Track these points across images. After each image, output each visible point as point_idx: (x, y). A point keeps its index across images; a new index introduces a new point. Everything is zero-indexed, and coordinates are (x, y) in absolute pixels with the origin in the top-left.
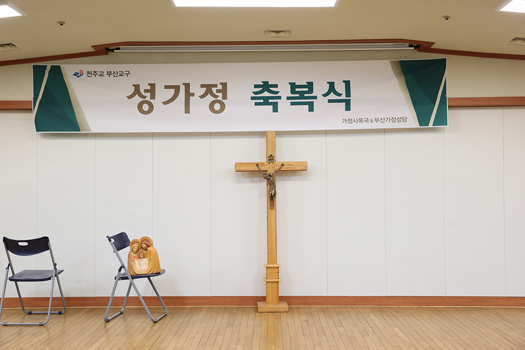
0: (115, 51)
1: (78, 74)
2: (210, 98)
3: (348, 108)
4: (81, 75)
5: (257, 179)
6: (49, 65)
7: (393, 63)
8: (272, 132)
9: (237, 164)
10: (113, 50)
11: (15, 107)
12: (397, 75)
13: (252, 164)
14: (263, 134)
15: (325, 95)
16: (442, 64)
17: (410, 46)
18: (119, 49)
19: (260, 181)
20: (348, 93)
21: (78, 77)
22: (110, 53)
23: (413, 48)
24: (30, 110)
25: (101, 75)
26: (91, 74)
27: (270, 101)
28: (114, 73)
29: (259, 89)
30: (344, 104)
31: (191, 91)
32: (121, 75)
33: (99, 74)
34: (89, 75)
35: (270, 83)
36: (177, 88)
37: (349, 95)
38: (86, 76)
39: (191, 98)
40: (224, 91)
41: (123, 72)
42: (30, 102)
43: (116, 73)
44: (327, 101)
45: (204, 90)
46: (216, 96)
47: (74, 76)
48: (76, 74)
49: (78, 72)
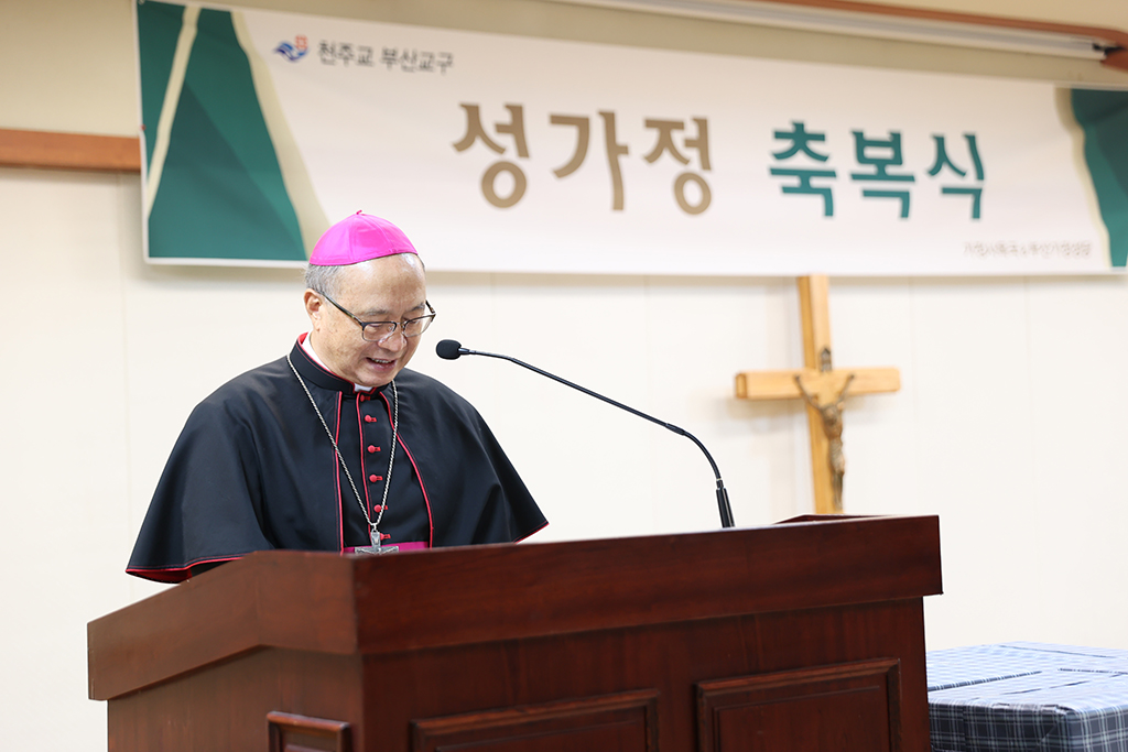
1: (290, 48)
3: (976, 211)
4: (301, 54)
6: (193, 3)
7: (1060, 92)
8: (821, 277)
11: (77, 158)
13: (783, 375)
15: (932, 172)
17: (1097, 48)
21: (292, 59)
25: (364, 61)
26: (333, 51)
27: (816, 182)
28: (405, 56)
29: (786, 145)
30: (968, 200)
31: (621, 139)
32: (425, 67)
33: (357, 53)
34: (328, 57)
35: (810, 128)
36: (582, 124)
37: (980, 175)
38: (318, 59)
39: (623, 160)
40: (701, 143)
41: (431, 56)
42: (130, 144)
43: (410, 55)
44: (937, 191)
45: (653, 136)
46: (685, 161)
47: (279, 56)
48: (283, 49)
49: (292, 42)
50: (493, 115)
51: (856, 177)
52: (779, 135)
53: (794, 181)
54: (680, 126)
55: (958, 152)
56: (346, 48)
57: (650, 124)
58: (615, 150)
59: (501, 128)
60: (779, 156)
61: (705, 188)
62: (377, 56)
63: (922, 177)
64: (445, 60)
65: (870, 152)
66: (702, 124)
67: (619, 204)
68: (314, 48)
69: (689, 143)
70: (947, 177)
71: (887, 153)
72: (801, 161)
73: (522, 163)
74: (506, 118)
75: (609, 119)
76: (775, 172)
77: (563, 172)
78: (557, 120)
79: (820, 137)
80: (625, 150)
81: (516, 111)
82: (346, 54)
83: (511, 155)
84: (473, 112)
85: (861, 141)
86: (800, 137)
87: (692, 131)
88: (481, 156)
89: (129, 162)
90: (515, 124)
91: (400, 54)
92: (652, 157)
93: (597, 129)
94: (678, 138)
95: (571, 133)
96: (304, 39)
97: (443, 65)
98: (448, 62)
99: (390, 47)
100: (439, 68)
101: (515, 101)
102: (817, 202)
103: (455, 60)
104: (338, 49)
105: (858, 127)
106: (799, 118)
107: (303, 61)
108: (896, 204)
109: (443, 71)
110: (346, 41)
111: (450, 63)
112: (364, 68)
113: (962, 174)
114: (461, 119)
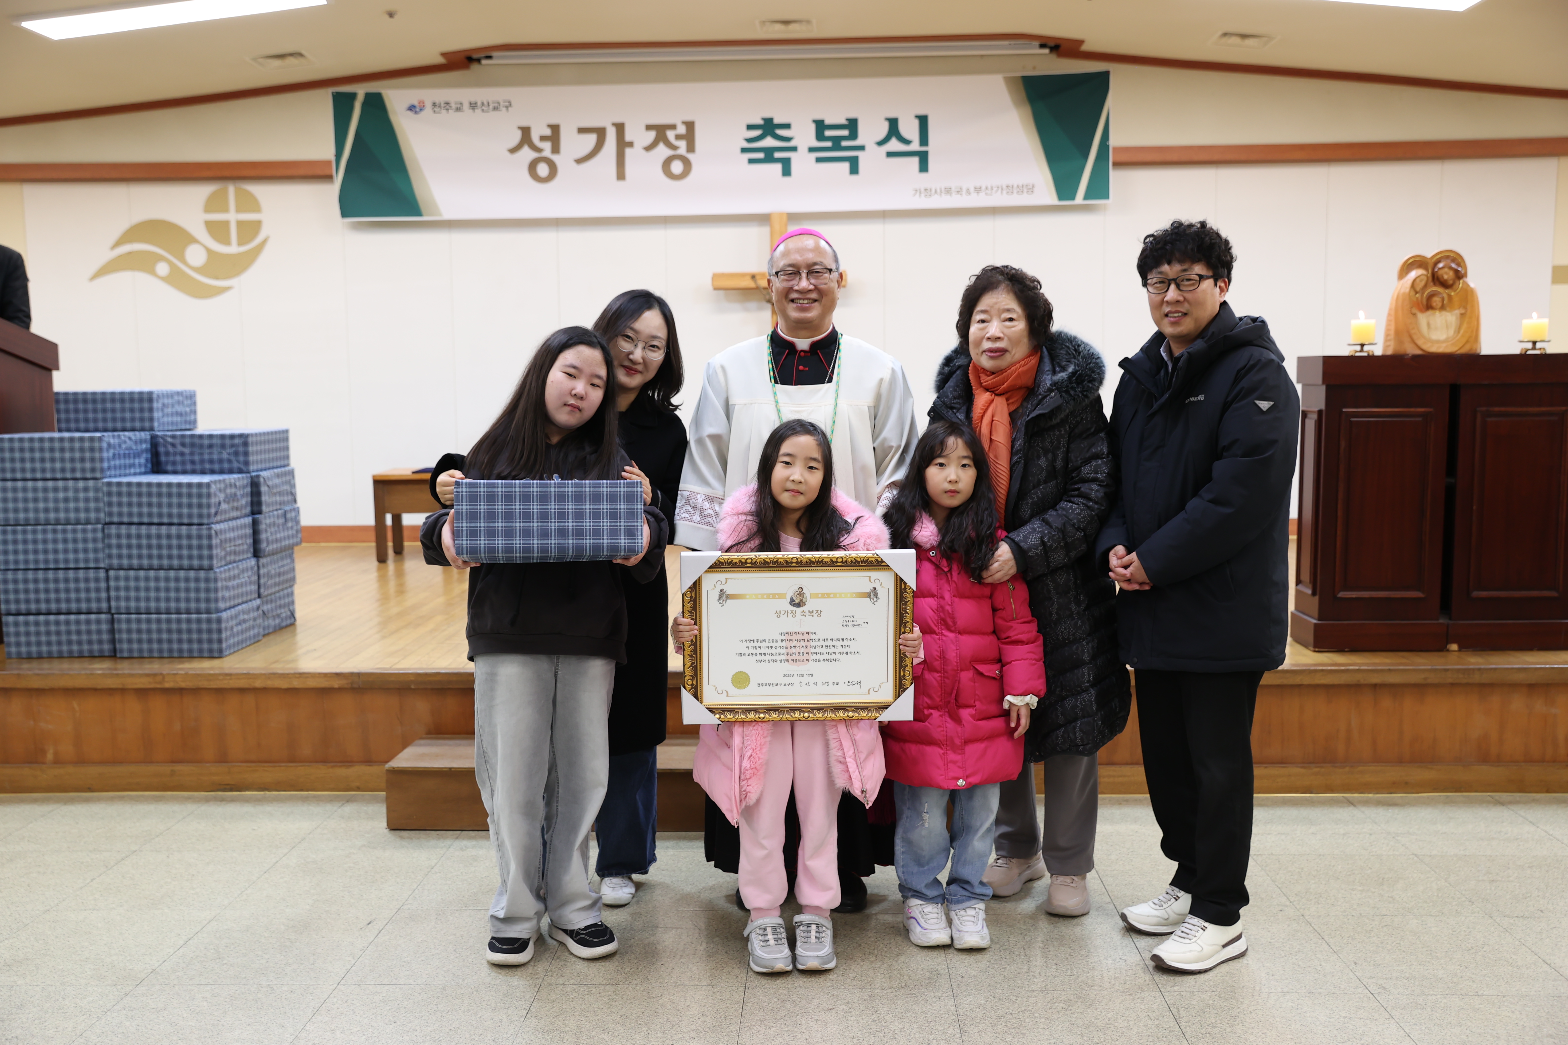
0: (484, 62)
1: (414, 107)
2: (662, 151)
3: (924, 167)
4: (421, 110)
5: (753, 305)
6: (361, 90)
7: (1009, 82)
8: (781, 214)
9: (716, 277)
10: (478, 61)
11: (302, 172)
12: (1017, 104)
13: (743, 275)
14: (764, 219)
15: (881, 143)
16: (1101, 82)
17: (1042, 46)
18: (489, 57)
19: (760, 309)
20: (924, 140)
21: (416, 113)
22: (475, 67)
23: (1047, 51)
24: (328, 178)
25: (458, 110)
26: (440, 106)
27: (777, 155)
28: (483, 104)
29: (757, 133)
30: (915, 160)
31: (628, 138)
32: (496, 109)
33: (454, 106)
34: (436, 109)
35: (777, 121)
36: (601, 133)
37: (925, 142)
38: (431, 111)
39: (628, 151)
40: (688, 136)
41: (498, 103)
42: (328, 163)
43: (485, 103)
44: (884, 155)
45: (652, 135)
46: (675, 148)
47: (409, 112)
48: (411, 108)
49: (416, 103)
50: (539, 130)
51: (812, 150)
52: (750, 127)
53: (761, 155)
54: (673, 127)
55: (909, 129)
56: (447, 103)
57: (649, 128)
58: (623, 144)
59: (543, 138)
60: (749, 140)
61: (687, 164)
62: (466, 106)
63: (871, 147)
64: (507, 104)
65: (828, 133)
66: (690, 126)
67: (621, 175)
68: (428, 105)
69: (678, 137)
70: (894, 145)
71: (845, 133)
72: (767, 142)
73: (555, 158)
74: (548, 132)
75: (620, 128)
76: (744, 150)
77: (579, 161)
78: (582, 131)
79: (787, 126)
80: (631, 144)
81: (555, 129)
82: (448, 107)
83: (547, 153)
84: (526, 132)
85: (820, 126)
86: (769, 127)
87: (682, 130)
88: (527, 154)
89: (327, 172)
90: (554, 135)
91: (479, 104)
92: (648, 148)
93: (611, 133)
94: (671, 135)
95: (592, 138)
96: (423, 103)
97: (507, 107)
98: (509, 105)
99: (473, 100)
100: (504, 109)
101: (554, 122)
102: (778, 167)
103: (512, 103)
104: (442, 105)
105: (819, 117)
106: (767, 115)
107: (423, 114)
108: (846, 166)
109: (508, 110)
110: (447, 99)
111: (510, 105)
112: (458, 114)
114: (517, 136)
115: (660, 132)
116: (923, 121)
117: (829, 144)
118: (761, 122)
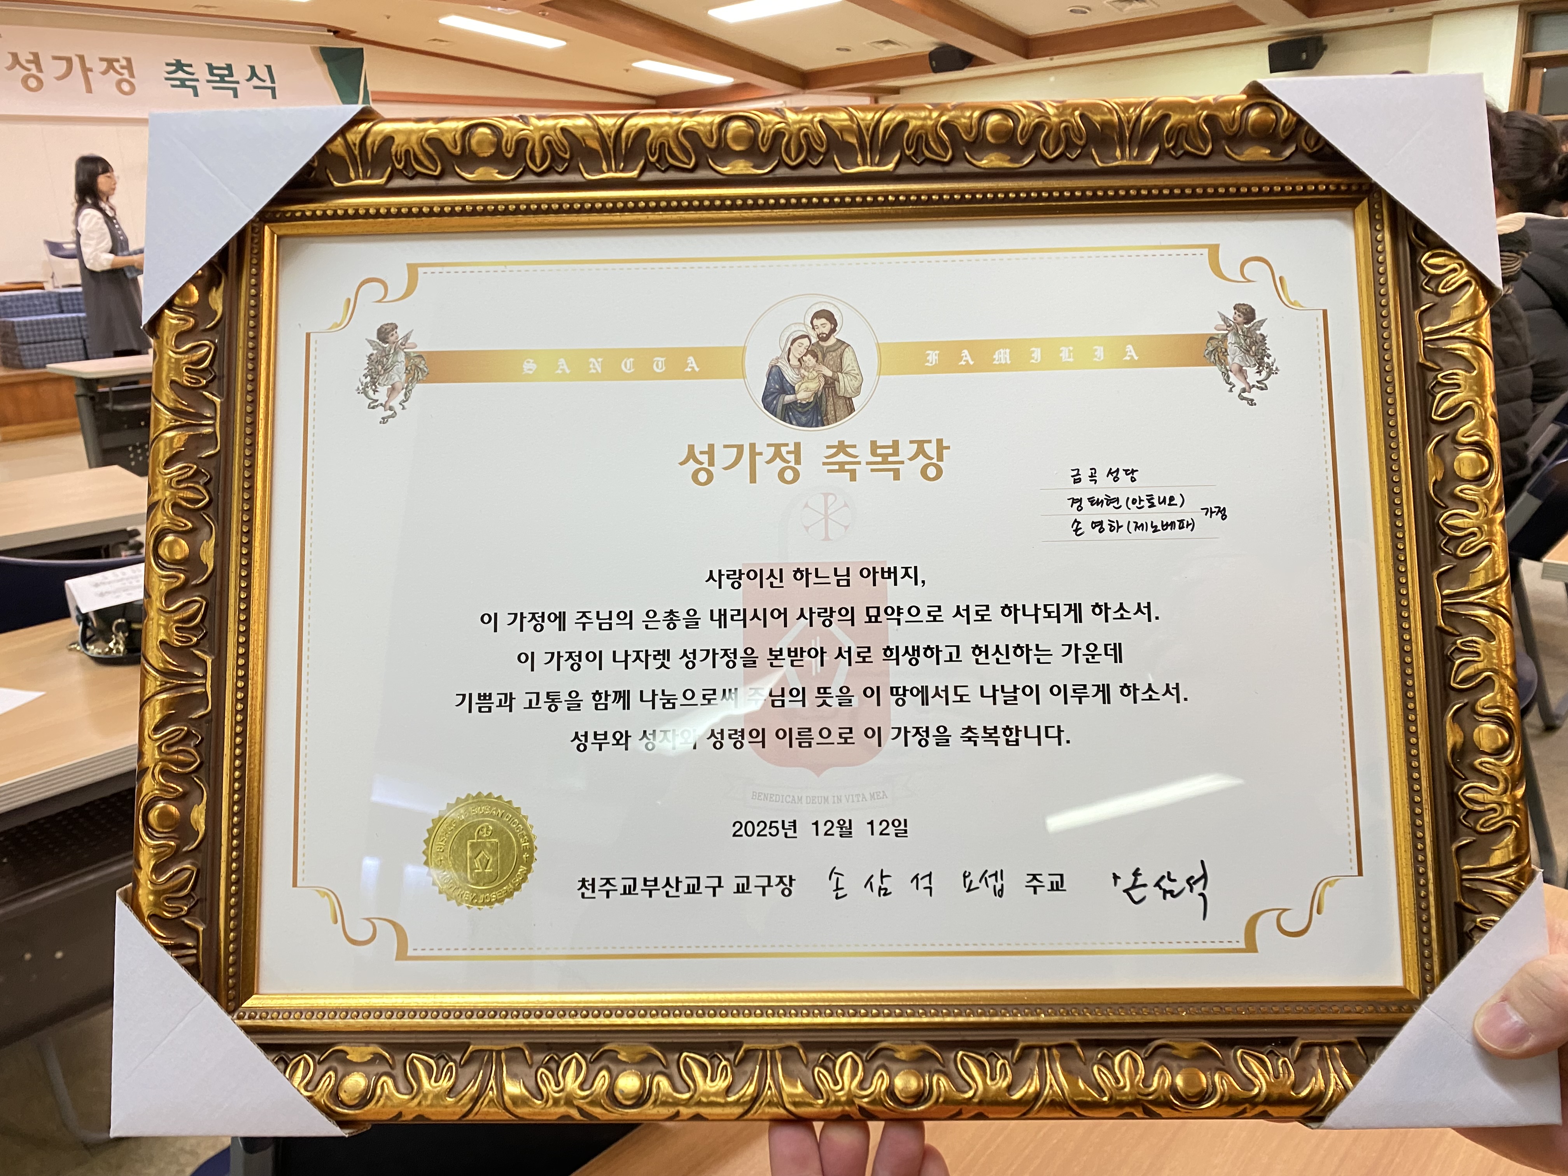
2: (113, 76)
3: (274, 96)
7: (313, 49)
12: (319, 62)
15: (248, 80)
16: (360, 54)
17: (329, 31)
23: (333, 34)
27: (188, 83)
29: (174, 68)
30: (268, 92)
31: (88, 66)
35: (184, 62)
36: (69, 60)
37: (273, 81)
39: (91, 74)
40: (129, 66)
44: (251, 87)
45: (105, 64)
46: (121, 74)
50: (24, 56)
51: (208, 81)
52: (168, 64)
53: (178, 83)
54: (118, 61)
55: (262, 72)
57: (102, 59)
58: (86, 70)
60: (169, 73)
61: (132, 85)
63: (243, 82)
65: (216, 72)
66: (129, 60)
67: (89, 90)
69: (122, 67)
70: (256, 82)
71: (225, 72)
72: (180, 75)
73: (40, 75)
74: (31, 58)
75: (82, 58)
76: (167, 79)
77: (59, 78)
78: (55, 58)
79: (190, 66)
80: (91, 70)
81: (35, 55)
83: (35, 72)
84: (15, 56)
85: (211, 67)
86: (179, 66)
87: (124, 63)
88: (20, 72)
90: (35, 60)
92: (105, 73)
93: (76, 61)
94: (116, 65)
95: (64, 64)
101: (34, 50)
102: (190, 91)
105: (209, 62)
106: (177, 58)
108: (231, 92)
113: (264, 81)
114: (9, 58)
115: (110, 63)
116: (269, 68)
117: (218, 79)
118: (174, 62)
